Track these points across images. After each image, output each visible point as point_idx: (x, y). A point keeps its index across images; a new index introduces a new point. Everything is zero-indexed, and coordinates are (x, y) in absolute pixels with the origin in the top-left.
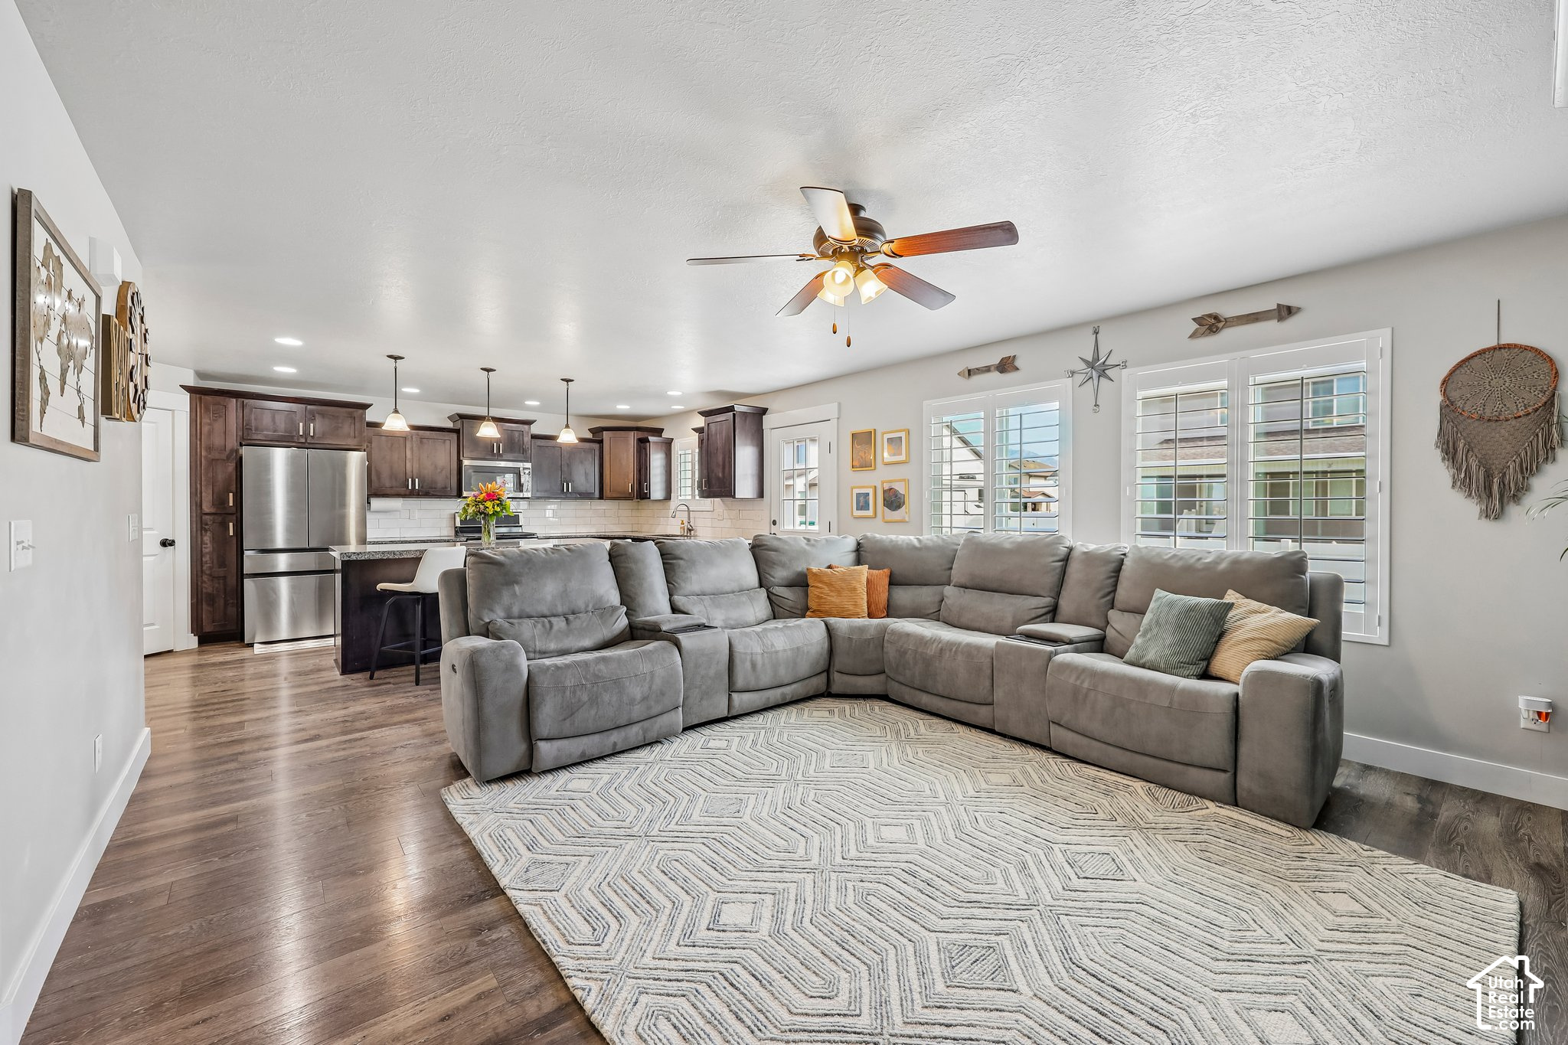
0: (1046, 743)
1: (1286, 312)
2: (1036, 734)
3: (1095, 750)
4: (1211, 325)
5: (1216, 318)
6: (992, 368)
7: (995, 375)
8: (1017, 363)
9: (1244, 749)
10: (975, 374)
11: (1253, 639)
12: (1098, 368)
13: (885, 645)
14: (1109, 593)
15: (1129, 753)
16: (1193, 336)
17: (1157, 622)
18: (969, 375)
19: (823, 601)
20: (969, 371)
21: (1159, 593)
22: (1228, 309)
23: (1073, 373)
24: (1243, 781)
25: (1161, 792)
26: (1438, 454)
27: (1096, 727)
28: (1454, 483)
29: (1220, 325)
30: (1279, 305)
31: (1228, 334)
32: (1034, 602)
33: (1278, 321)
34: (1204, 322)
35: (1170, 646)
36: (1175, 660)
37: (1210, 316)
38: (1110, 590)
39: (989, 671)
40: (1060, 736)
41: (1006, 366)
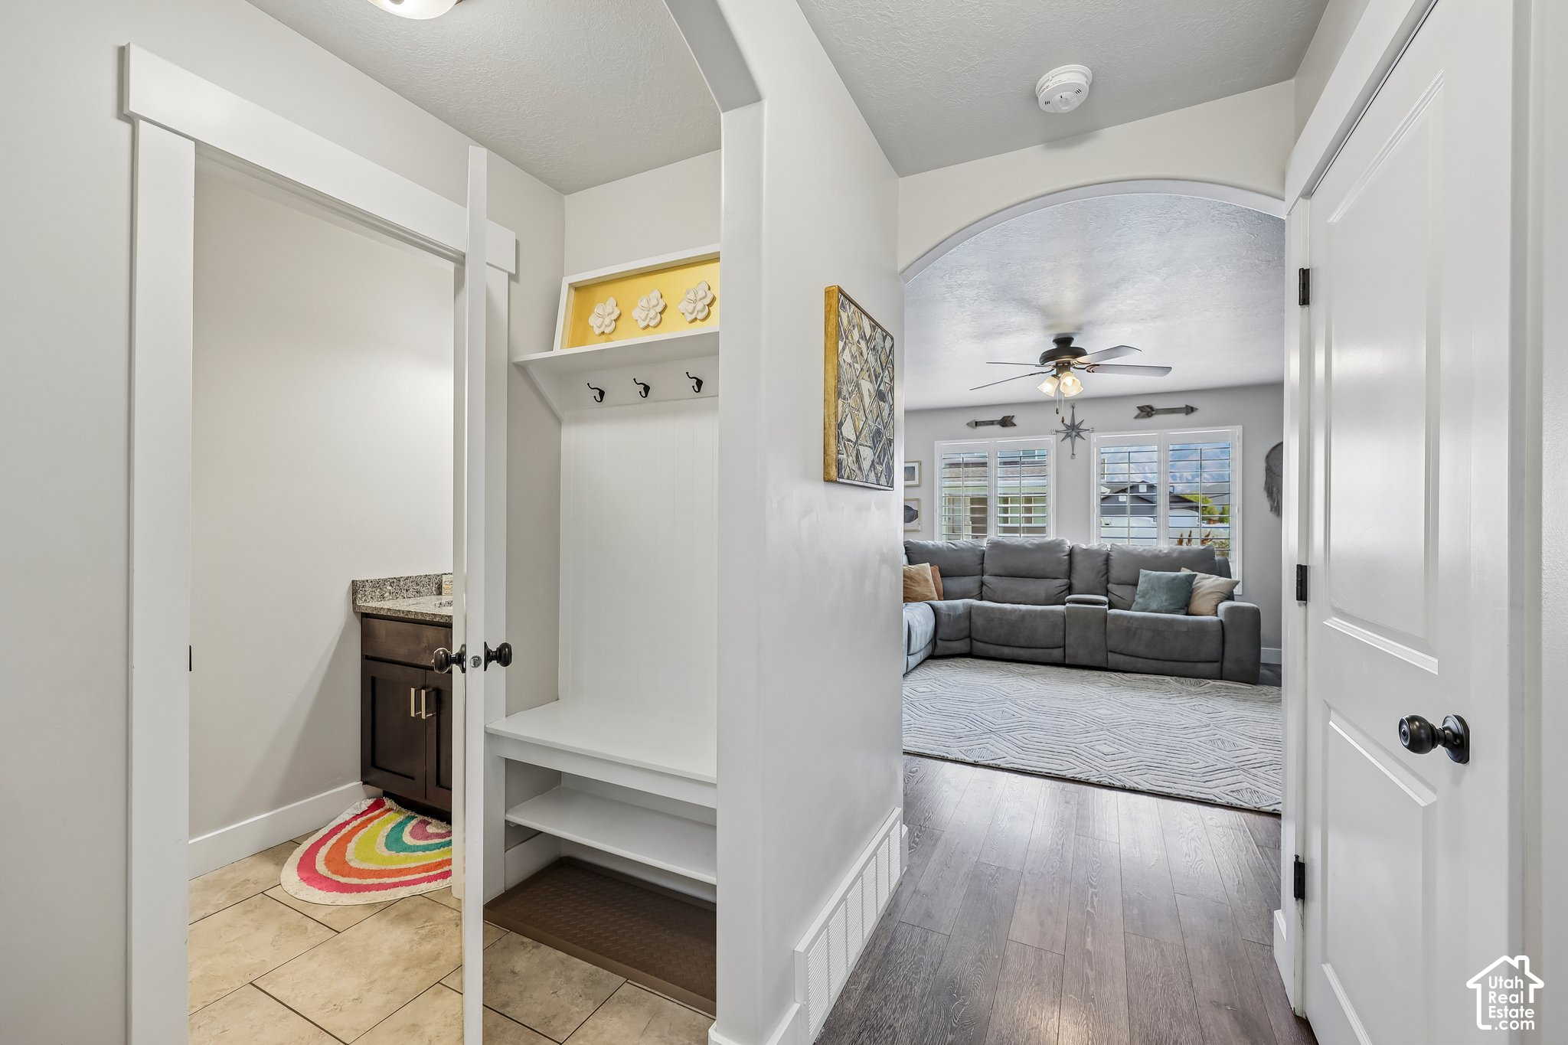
0: (1104, 665)
1: (1189, 410)
2: (1098, 659)
3: (1140, 663)
4: (1147, 412)
5: (1151, 408)
6: (995, 423)
7: (997, 428)
8: (1015, 421)
9: (1227, 648)
10: (981, 425)
11: (1212, 593)
12: (1073, 430)
13: (973, 617)
14: (1105, 574)
15: (1160, 662)
16: (1136, 417)
17: (1152, 588)
18: (976, 425)
19: (909, 590)
20: (976, 423)
21: (1143, 572)
22: (1158, 404)
23: (1057, 432)
24: (1227, 665)
25: (1182, 680)
26: (1265, 494)
27: (1141, 650)
28: (1272, 508)
29: (1153, 413)
30: (1187, 406)
31: (1157, 419)
32: (1058, 582)
33: (1187, 414)
34: (1144, 410)
35: (1166, 600)
36: (1172, 607)
37: (1148, 406)
38: (1104, 572)
39: (1063, 626)
40: (1114, 659)
41: (1006, 422)
